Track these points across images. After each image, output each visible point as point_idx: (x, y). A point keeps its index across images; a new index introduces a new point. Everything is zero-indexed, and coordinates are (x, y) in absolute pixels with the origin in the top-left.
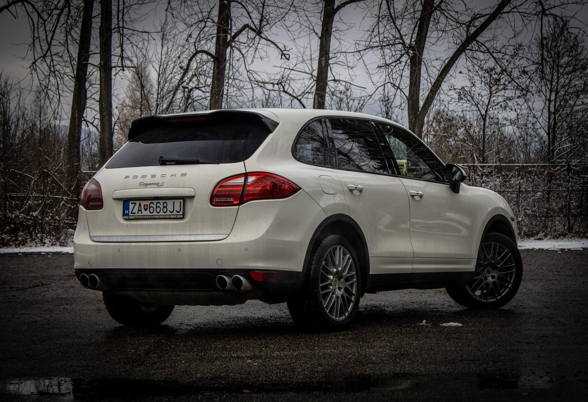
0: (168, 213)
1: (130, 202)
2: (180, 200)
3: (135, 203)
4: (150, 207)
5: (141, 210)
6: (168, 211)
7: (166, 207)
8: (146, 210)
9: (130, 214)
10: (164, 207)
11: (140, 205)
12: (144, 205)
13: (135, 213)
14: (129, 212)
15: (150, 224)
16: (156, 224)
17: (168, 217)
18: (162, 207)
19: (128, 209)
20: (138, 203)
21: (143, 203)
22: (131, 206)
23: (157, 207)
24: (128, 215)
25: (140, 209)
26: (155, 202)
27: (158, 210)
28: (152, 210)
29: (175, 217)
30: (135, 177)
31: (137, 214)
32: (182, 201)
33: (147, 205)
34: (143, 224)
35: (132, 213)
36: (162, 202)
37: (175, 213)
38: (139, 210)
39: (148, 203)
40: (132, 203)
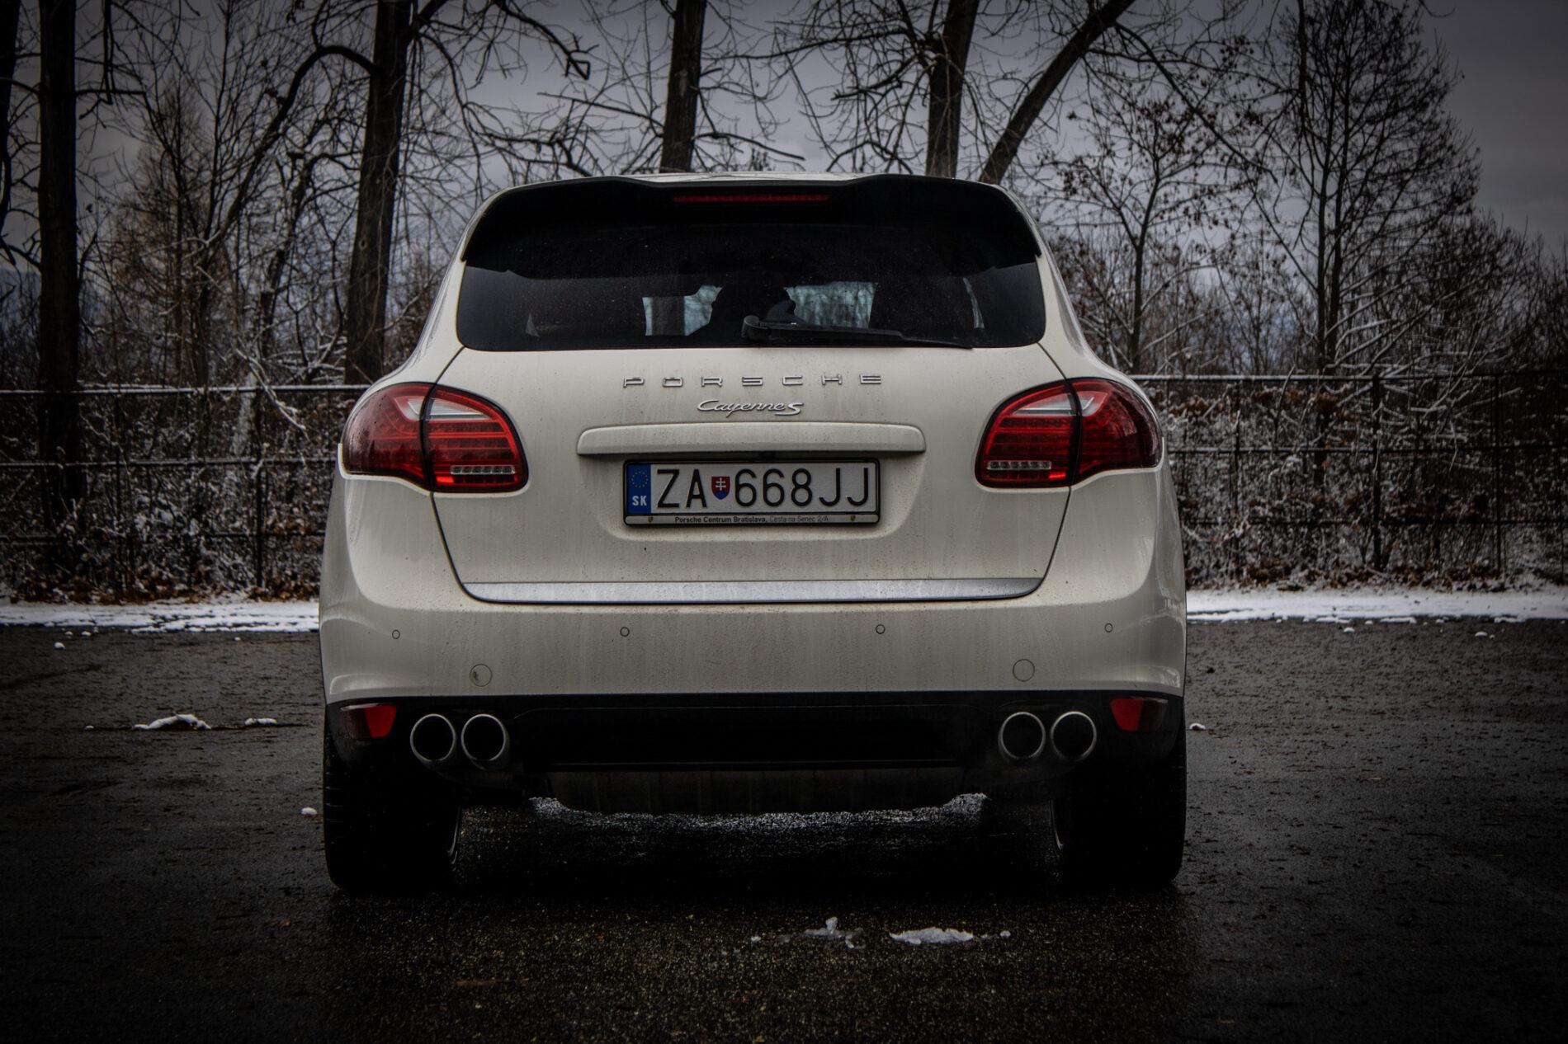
0: (816, 506)
1: (654, 469)
2: (863, 466)
3: (676, 473)
4: (739, 487)
5: (702, 496)
6: (816, 502)
7: (806, 487)
8: (721, 494)
9: (654, 509)
10: (797, 487)
11: (696, 477)
12: (715, 480)
13: (676, 506)
14: (648, 500)
15: (744, 544)
16: (768, 544)
17: (816, 519)
18: (788, 487)
19: (647, 492)
20: (686, 472)
21: (708, 472)
22: (658, 483)
23: (766, 487)
24: (645, 511)
25: (697, 492)
26: (760, 469)
27: (773, 494)
28: (746, 495)
29: (847, 519)
30: (671, 383)
31: (683, 509)
32: (871, 467)
33: (727, 480)
34: (713, 544)
35: (661, 504)
36: (788, 469)
37: (843, 506)
38: (691, 496)
39: (730, 471)
40: (660, 472)
